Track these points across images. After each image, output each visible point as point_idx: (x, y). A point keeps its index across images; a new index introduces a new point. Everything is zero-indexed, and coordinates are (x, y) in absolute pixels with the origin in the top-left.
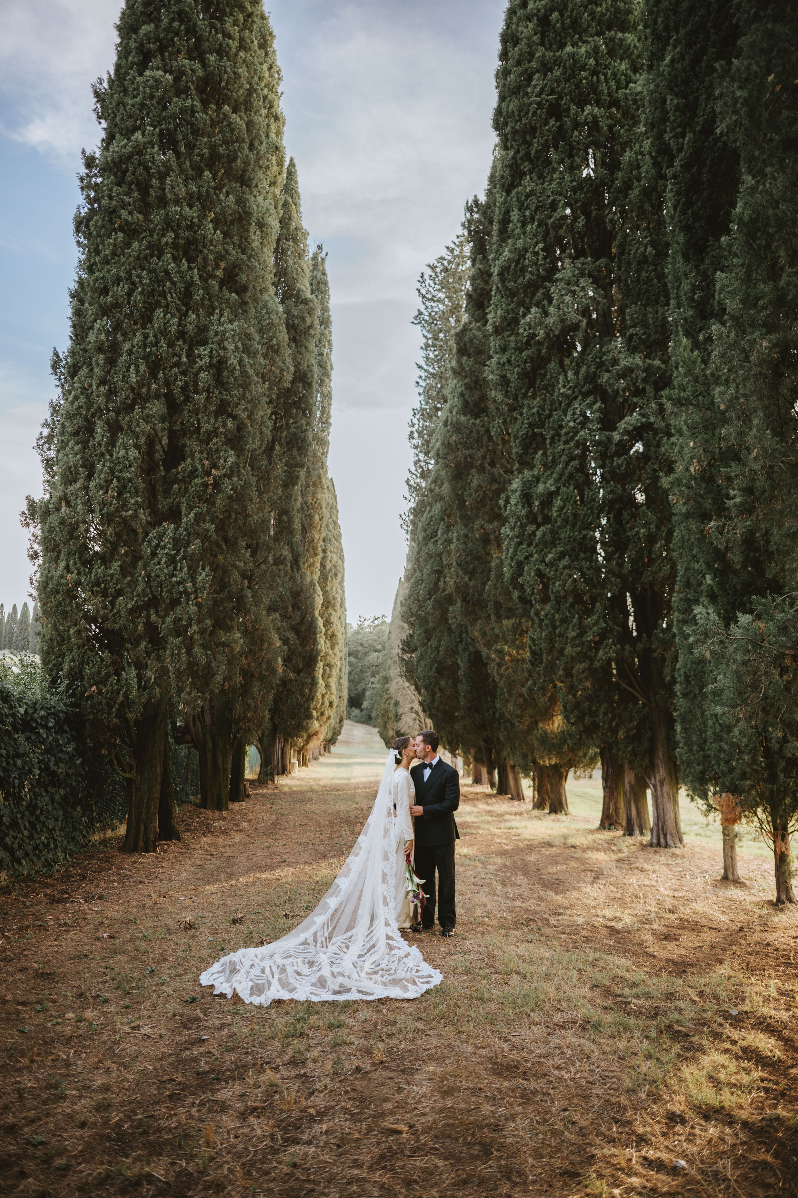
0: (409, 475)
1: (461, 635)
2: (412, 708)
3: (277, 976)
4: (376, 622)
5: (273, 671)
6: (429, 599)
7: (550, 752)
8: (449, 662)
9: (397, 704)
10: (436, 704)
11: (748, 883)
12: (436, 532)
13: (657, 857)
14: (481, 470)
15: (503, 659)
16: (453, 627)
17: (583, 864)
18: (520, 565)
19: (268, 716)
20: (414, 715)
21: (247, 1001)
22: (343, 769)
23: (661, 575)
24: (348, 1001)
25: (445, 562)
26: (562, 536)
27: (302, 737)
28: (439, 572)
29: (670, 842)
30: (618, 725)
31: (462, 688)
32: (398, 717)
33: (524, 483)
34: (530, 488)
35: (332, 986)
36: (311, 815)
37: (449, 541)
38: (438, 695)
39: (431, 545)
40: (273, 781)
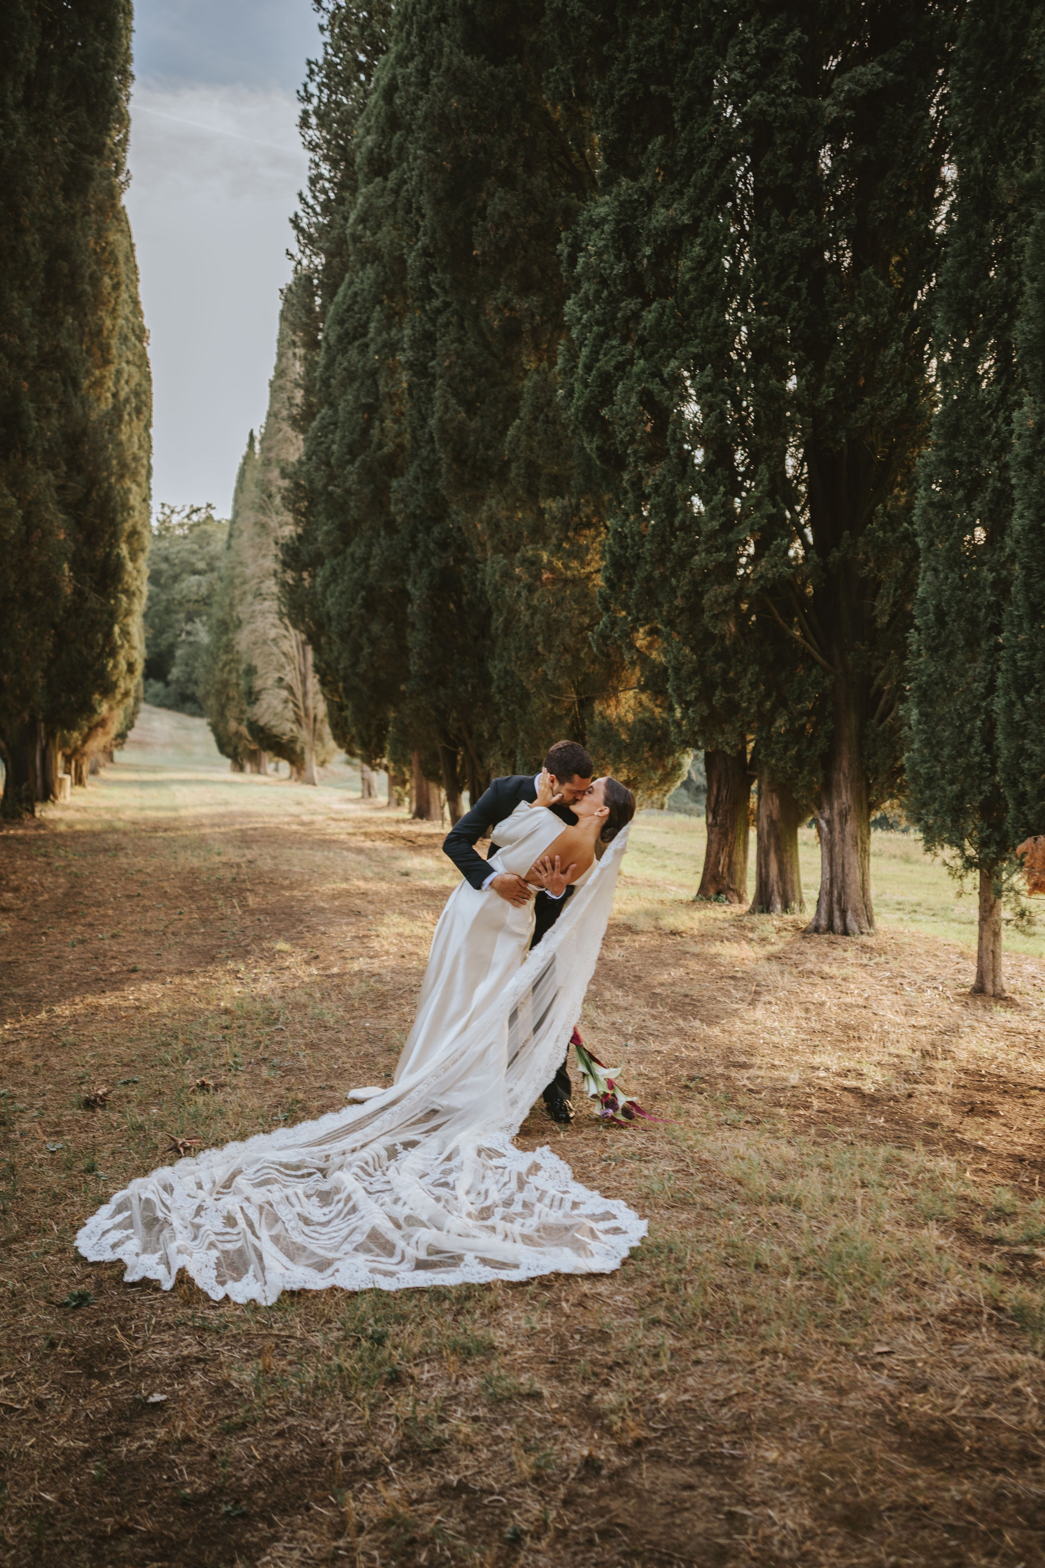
0: (299, 207)
1: (413, 536)
2: (281, 680)
3: (264, 1233)
4: (195, 518)
5: (52, 589)
6: (352, 462)
7: (618, 757)
8: (388, 586)
9: (251, 671)
10: (362, 668)
11: (1017, 997)
12: (365, 326)
13: (839, 953)
14: (507, 180)
15: (538, 577)
16: (399, 519)
17: (712, 965)
18: (606, 382)
19: (41, 682)
20: (285, 693)
21: (217, 1294)
22: (153, 791)
23: (888, 413)
24: (469, 1286)
25: (383, 389)
26: (700, 324)
27: (80, 729)
28: (371, 410)
29: (853, 925)
30: (774, 708)
31: (415, 639)
32: (252, 696)
33: (621, 205)
34: (634, 218)
35: (411, 1252)
36: (141, 877)
37: (392, 347)
38: (367, 651)
39: (353, 353)
40: (32, 812)
